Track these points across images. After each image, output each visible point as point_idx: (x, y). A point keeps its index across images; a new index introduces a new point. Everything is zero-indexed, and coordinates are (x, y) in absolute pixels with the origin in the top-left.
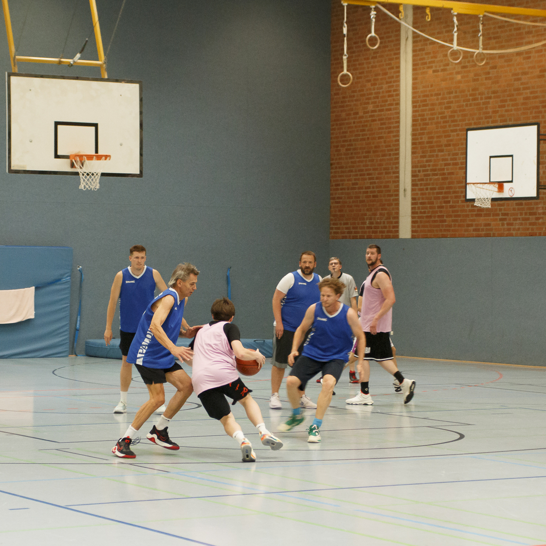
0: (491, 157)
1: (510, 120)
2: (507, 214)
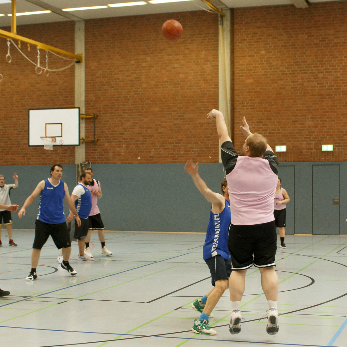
0: (46, 124)
1: (28, 106)
2: (27, 154)
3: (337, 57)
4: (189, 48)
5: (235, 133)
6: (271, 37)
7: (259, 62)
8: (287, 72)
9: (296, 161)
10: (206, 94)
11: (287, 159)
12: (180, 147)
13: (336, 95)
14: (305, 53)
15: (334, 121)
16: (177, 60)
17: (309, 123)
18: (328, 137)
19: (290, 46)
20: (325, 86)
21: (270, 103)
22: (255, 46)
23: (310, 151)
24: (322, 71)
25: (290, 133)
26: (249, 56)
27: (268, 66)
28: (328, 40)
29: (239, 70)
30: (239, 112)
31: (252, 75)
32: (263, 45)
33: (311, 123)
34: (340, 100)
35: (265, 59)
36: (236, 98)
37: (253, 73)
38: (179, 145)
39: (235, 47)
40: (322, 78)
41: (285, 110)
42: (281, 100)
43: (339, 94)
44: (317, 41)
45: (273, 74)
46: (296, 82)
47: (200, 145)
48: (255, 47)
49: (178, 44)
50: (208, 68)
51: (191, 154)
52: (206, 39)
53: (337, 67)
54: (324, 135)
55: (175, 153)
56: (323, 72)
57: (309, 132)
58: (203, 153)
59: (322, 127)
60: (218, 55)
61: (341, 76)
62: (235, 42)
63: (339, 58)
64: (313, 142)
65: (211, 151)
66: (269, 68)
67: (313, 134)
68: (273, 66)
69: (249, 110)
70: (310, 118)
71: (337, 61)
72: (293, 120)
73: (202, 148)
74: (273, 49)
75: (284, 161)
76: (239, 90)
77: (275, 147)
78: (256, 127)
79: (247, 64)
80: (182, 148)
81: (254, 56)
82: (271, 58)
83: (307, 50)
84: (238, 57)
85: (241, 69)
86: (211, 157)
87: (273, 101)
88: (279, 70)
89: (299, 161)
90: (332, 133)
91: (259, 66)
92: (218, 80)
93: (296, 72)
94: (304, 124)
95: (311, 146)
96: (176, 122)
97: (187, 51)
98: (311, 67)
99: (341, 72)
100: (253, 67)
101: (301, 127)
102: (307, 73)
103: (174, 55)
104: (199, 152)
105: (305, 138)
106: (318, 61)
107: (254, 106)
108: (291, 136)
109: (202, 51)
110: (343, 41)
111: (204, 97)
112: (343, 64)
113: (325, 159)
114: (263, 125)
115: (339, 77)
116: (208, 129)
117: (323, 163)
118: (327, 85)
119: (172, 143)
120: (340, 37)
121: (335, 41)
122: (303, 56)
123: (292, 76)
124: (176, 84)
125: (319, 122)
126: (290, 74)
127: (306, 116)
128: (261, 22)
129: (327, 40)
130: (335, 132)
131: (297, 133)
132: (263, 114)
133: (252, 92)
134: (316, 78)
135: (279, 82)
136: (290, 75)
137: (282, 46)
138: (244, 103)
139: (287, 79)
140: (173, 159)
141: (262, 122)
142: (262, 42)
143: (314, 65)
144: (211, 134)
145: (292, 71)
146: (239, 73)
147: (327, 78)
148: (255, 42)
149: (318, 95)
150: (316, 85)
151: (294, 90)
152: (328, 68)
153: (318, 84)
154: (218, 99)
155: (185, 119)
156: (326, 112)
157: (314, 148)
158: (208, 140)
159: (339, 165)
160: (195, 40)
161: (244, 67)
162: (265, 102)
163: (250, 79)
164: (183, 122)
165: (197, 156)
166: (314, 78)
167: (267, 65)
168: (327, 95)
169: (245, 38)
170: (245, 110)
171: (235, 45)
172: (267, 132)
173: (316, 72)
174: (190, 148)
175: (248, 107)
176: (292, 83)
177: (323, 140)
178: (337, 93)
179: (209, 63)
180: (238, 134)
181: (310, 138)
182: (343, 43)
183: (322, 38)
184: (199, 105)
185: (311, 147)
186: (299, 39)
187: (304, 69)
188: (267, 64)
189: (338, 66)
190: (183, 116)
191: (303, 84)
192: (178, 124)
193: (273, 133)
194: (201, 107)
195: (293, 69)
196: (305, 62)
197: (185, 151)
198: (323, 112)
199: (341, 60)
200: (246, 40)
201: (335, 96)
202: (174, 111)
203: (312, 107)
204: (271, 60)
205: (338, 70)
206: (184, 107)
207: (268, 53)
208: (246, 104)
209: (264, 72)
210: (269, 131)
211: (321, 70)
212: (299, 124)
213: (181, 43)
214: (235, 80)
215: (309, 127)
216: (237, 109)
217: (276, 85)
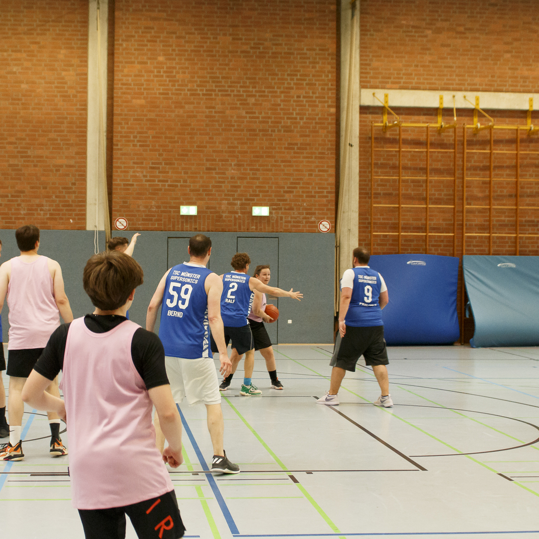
3: (277, 75)
4: (38, 43)
5: (114, 183)
6: (174, 36)
7: (156, 74)
8: (199, 92)
9: (212, 231)
10: (66, 118)
11: (197, 227)
12: (19, 202)
13: (274, 131)
14: (227, 65)
15: (271, 170)
16: (15, 60)
17: (232, 172)
18: (261, 194)
19: (204, 51)
20: (258, 118)
21: (171, 138)
22: (149, 47)
23: (233, 215)
24: (254, 93)
25: (202, 186)
26: (139, 63)
27: (170, 81)
28: (263, 48)
29: (123, 84)
30: (121, 149)
31: (143, 94)
32: (162, 47)
33: (235, 172)
34: (280, 140)
35: (165, 69)
36: (117, 128)
37: (145, 89)
38: (19, 199)
39: (116, 47)
40: (254, 104)
41: (195, 151)
42: (189, 134)
43: (279, 131)
44: (245, 48)
45: (177, 94)
46: (214, 108)
47: (53, 201)
48: (148, 50)
49: (19, 34)
50: (70, 76)
51: (39, 214)
52: (67, 31)
53: (276, 89)
54: (256, 191)
55: (10, 212)
56: (255, 96)
57: (232, 186)
58: (59, 214)
59: (254, 179)
60: (87, 57)
61: (282, 104)
62: (116, 38)
63: (280, 76)
64: (239, 202)
65: (74, 210)
66: (170, 84)
67: (239, 190)
68: (178, 81)
69: (138, 147)
70: (235, 165)
71: (276, 81)
72: (208, 166)
73: (58, 205)
74: (177, 55)
75: (193, 230)
76: (121, 115)
77: (179, 208)
78: (148, 175)
79: (135, 76)
80: (23, 204)
81: (146, 63)
82: (175, 68)
83: (231, 61)
84: (121, 62)
85: (124, 82)
86: (73, 220)
87: (176, 136)
88: (186, 88)
89: (216, 231)
90: (267, 189)
91: (156, 79)
92: (87, 97)
93: (213, 93)
94: (224, 173)
95: (236, 207)
96: (12, 161)
97: (34, 47)
98: (237, 87)
99: (283, 98)
100: (145, 80)
101: (219, 178)
102: (229, 95)
103: (12, 51)
104: (52, 212)
105: (226, 195)
106: (247, 78)
107: (146, 141)
108: (204, 191)
109: (60, 48)
110: (286, 51)
111: (63, 123)
112: (286, 85)
113: (256, 229)
114: (159, 173)
115: (280, 105)
116: (68, 175)
117: (253, 234)
118: (260, 116)
119: (7, 196)
120: (281, 45)
121: (274, 50)
122: (225, 69)
123: (206, 99)
124: (13, 99)
125: (248, 171)
126: (203, 95)
127: (227, 160)
128: (159, 11)
129: (261, 47)
130: (271, 187)
131: (213, 187)
132: (160, 155)
133: (142, 120)
134: (244, 104)
135: (187, 106)
136: (205, 97)
137: (192, 51)
138: (129, 137)
139: (199, 103)
140: (6, 223)
141: (159, 168)
142: (161, 41)
143: (242, 84)
144: (74, 184)
145: (207, 90)
146: (121, 88)
147: (261, 105)
148: (148, 41)
149: (248, 130)
150: (244, 114)
151: (210, 121)
152: (263, 89)
153: (247, 113)
154: (86, 127)
155: (29, 157)
156: (257, 157)
157: (239, 211)
158: (69, 193)
159: (278, 238)
160: (49, 30)
161: (130, 79)
162: (163, 136)
163: (140, 98)
164: (24, 161)
165: (48, 219)
166: (241, 104)
167: (168, 79)
168: (260, 131)
169: (133, 33)
170: (132, 147)
171: (116, 42)
172: (167, 184)
173: (245, 94)
174: (38, 205)
175: (136, 143)
176: (207, 110)
177: (254, 200)
178: (276, 130)
179: (71, 68)
180: (119, 185)
181: (233, 195)
182: (285, 53)
183: (254, 44)
184: (52, 135)
185: (235, 209)
186: (218, 43)
187: (226, 88)
188: (168, 77)
189: (278, 88)
190: (26, 152)
191: (224, 112)
192: (18, 165)
193: (177, 186)
194: (57, 140)
195: (208, 88)
196: (227, 78)
197: (29, 210)
198: (254, 157)
199: (282, 79)
200: (134, 36)
201: (273, 133)
202: (11, 143)
203: (237, 147)
204: (174, 71)
205: (278, 94)
206: (27, 138)
207: (170, 59)
208: (132, 138)
209: (163, 89)
210: (169, 183)
211: (252, 91)
212: (217, 173)
213: (24, 34)
214: (115, 99)
215: (232, 178)
216: (117, 145)
217: (181, 111)
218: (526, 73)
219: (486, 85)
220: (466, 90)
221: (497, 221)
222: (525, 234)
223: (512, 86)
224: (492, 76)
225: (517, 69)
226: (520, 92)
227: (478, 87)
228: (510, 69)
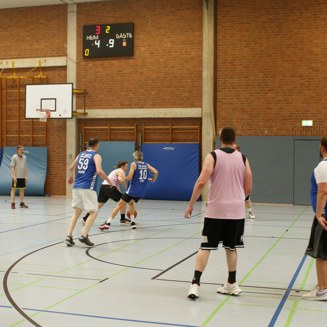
218: (37, 47)
219: (18, 55)
220: (8, 59)
221: (25, 128)
222: (39, 135)
223: (30, 54)
224: (21, 50)
225: (33, 45)
226: (34, 57)
227: (13, 56)
228: (29, 45)
